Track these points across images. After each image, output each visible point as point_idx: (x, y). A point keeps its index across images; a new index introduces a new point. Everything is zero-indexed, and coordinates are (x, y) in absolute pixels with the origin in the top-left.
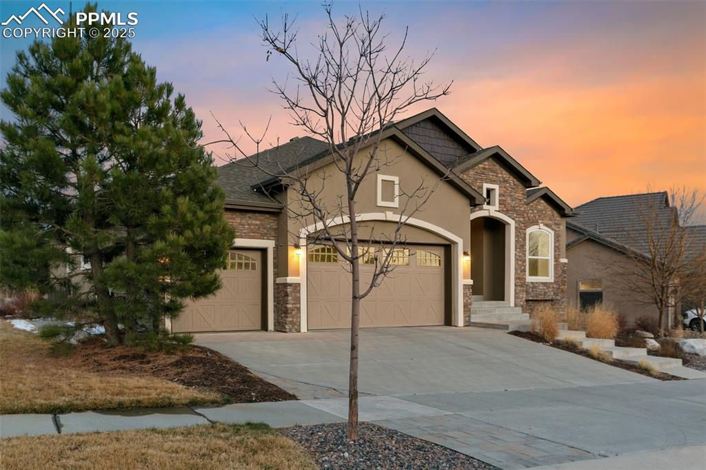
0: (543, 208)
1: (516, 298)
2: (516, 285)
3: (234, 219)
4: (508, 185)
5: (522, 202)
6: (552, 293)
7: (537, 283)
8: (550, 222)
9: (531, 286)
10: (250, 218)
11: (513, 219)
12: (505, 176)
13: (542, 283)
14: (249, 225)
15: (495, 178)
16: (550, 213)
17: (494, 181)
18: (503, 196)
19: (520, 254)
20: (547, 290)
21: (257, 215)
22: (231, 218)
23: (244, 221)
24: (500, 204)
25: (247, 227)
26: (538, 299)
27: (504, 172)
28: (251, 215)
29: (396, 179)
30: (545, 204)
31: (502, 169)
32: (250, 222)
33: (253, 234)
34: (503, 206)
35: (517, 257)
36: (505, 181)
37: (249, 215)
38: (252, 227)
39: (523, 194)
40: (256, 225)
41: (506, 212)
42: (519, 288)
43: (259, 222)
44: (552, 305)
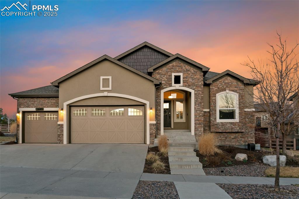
0: (230, 81)
1: (195, 131)
2: (195, 124)
3: (45, 100)
4: (190, 72)
5: (200, 80)
6: (238, 128)
7: (225, 123)
8: (236, 89)
9: (221, 124)
10: (51, 100)
11: (194, 89)
12: (187, 68)
13: (229, 123)
14: (51, 102)
15: (180, 70)
16: (236, 84)
17: (180, 71)
18: (186, 78)
19: (199, 107)
20: (234, 127)
21: (54, 98)
22: (43, 100)
23: (49, 101)
24: (183, 82)
25: (50, 103)
26: (226, 131)
27: (186, 66)
28: (52, 99)
29: (110, 78)
30: (231, 79)
31: (185, 65)
32: (51, 101)
33: (52, 106)
34: (186, 83)
35: (196, 109)
36: (187, 70)
37: (50, 99)
38: (52, 103)
39: (200, 76)
40: (54, 102)
41: (189, 86)
42: (198, 125)
43: (55, 101)
44: (242, 135)
